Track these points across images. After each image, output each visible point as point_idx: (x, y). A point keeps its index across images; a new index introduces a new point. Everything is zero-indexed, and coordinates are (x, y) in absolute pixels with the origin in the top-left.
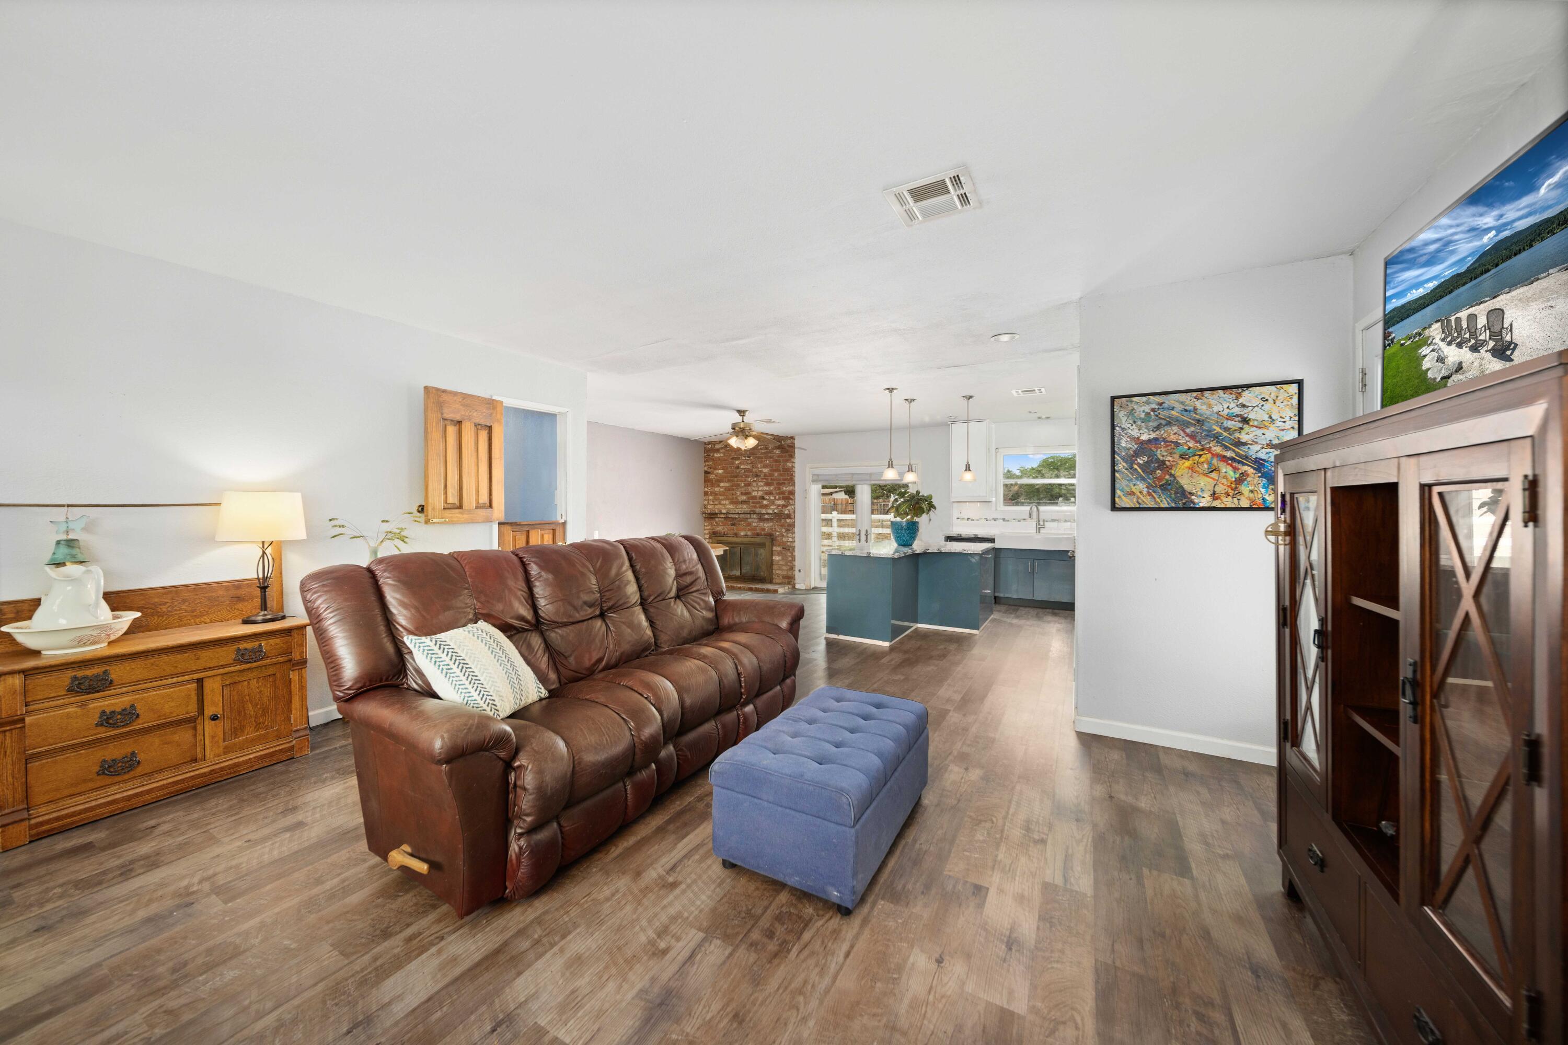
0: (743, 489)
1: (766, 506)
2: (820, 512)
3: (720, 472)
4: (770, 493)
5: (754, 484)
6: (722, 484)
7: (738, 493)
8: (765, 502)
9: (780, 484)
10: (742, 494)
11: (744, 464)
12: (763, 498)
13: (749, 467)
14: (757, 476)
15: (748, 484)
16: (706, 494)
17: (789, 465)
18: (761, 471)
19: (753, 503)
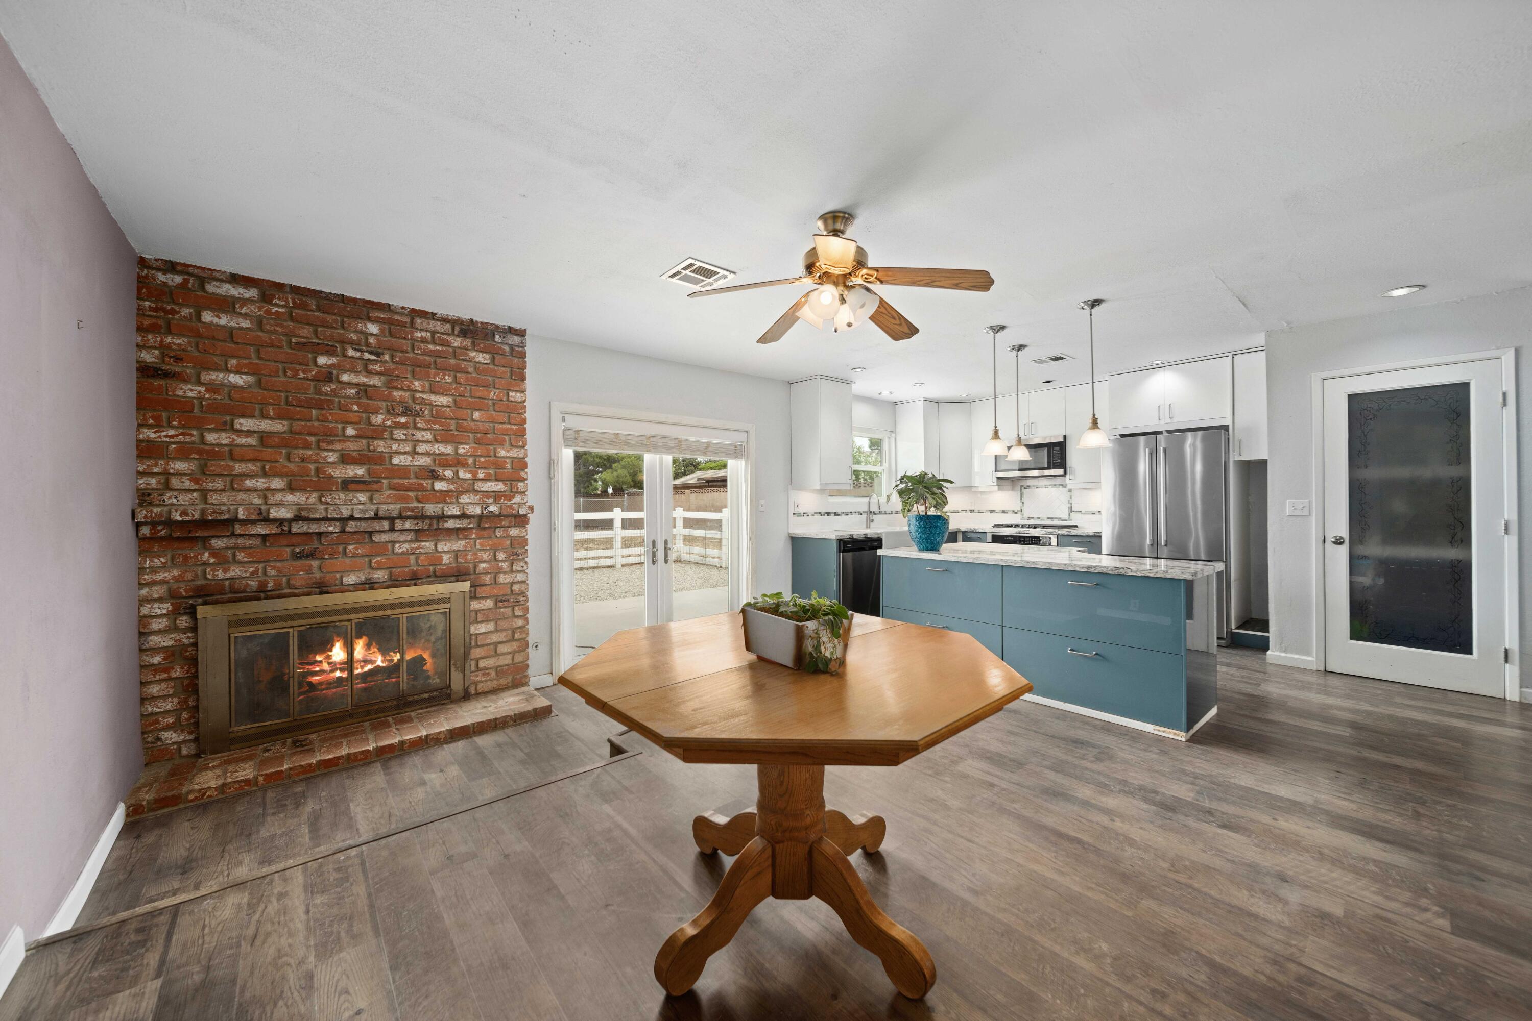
0: (351, 446)
1: (444, 497)
2: (573, 511)
3: (236, 379)
4: (458, 462)
5: (399, 434)
6: (244, 423)
7: (332, 457)
8: (439, 486)
9: (483, 438)
10: (346, 459)
11: (353, 371)
12: (435, 476)
13: (376, 381)
14: (407, 412)
15: (378, 433)
16: (146, 450)
17: (515, 396)
18: (423, 402)
19: (391, 487)
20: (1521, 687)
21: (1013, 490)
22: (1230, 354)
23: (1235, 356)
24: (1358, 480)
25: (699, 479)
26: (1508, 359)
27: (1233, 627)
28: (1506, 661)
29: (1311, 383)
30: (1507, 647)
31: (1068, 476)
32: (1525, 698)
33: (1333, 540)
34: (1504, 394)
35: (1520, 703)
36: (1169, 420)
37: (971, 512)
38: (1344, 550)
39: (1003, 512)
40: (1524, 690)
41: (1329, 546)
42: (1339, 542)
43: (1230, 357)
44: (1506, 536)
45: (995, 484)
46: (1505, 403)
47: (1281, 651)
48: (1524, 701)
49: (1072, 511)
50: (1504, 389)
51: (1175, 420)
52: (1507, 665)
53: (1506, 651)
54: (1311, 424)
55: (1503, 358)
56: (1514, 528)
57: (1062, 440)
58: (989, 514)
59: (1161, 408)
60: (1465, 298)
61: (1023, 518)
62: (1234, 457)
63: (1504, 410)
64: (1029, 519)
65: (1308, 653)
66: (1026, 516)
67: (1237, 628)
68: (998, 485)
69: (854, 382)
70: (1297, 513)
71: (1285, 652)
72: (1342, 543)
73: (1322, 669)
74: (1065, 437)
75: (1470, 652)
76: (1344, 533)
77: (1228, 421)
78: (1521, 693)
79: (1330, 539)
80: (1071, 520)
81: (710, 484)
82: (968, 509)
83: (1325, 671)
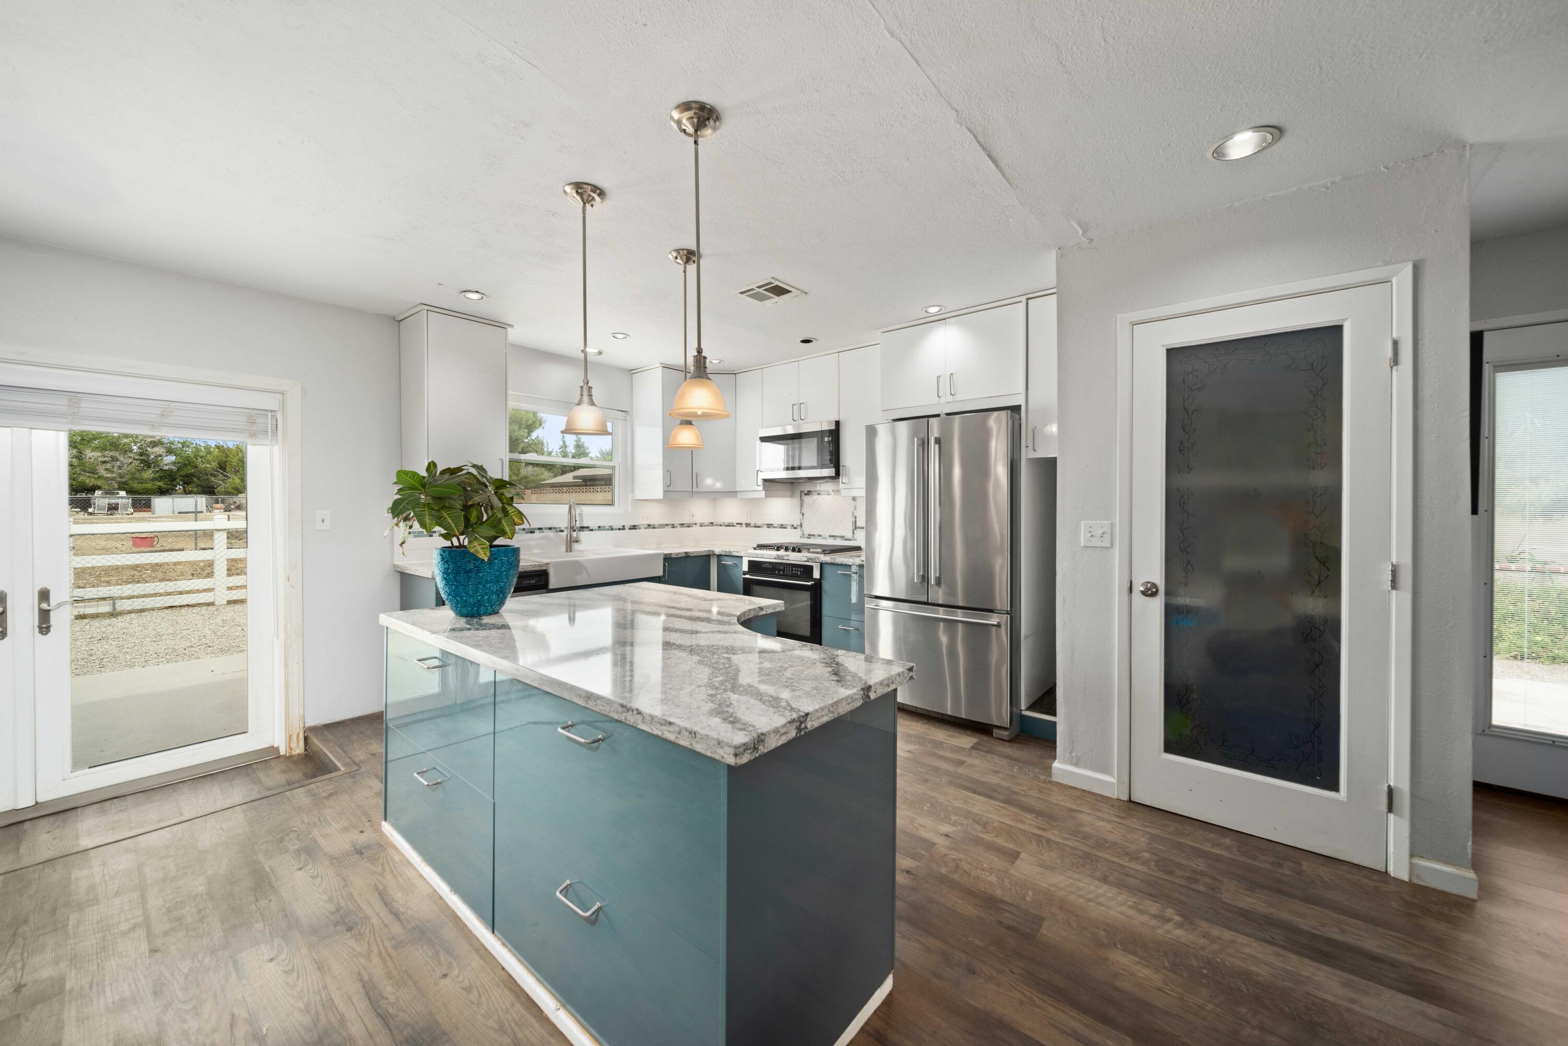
20: (1412, 856)
21: (792, 496)
22: (1024, 299)
23: (1030, 301)
24: (1178, 490)
25: (575, 477)
26: (1403, 278)
27: (1023, 707)
28: (1390, 809)
29: (1116, 330)
30: (1392, 784)
31: (843, 479)
32: (1418, 877)
33: (1142, 589)
34: (1395, 344)
35: (1410, 884)
36: (950, 398)
37: (748, 525)
38: (1157, 606)
39: (782, 526)
40: (1417, 861)
41: (1137, 597)
42: (1150, 592)
43: (1023, 304)
44: (1394, 592)
45: (761, 488)
46: (1395, 361)
47: (1071, 764)
48: (1416, 881)
49: (856, 528)
50: (1395, 335)
51: (958, 397)
52: (1391, 817)
53: (1390, 791)
54: (1116, 395)
55: (1394, 280)
56: (1406, 578)
57: (833, 427)
58: (765, 528)
59: (941, 379)
60: (1337, 179)
61: (803, 536)
62: (1027, 453)
63: (1394, 373)
64: (810, 536)
65: (1106, 770)
66: (807, 533)
67: (1030, 708)
68: (764, 489)
69: (511, 326)
70: (1096, 542)
71: (1077, 764)
72: (1154, 594)
73: (1125, 798)
74: (837, 423)
75: (1334, 786)
76: (1158, 578)
77: (1019, 400)
78: (1412, 866)
79: (1139, 587)
80: (855, 540)
81: (588, 483)
82: (744, 521)
83: (1130, 801)
